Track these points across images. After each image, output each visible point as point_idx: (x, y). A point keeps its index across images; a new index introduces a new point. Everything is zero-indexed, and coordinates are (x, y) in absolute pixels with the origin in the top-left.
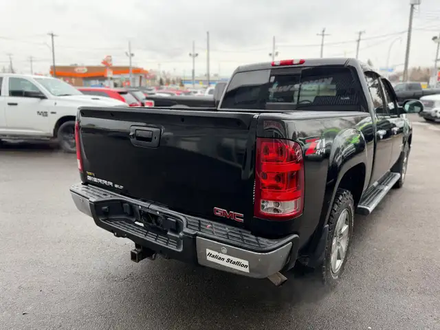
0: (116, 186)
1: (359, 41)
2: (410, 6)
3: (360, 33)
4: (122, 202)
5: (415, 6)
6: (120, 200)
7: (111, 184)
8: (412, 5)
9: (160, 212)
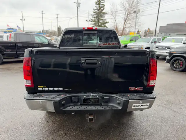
0: (66, 89)
1: (57, 18)
2: (77, 8)
3: (57, 15)
4: (71, 97)
5: (78, 8)
6: (69, 96)
7: (62, 89)
8: (77, 7)
9: (98, 96)
